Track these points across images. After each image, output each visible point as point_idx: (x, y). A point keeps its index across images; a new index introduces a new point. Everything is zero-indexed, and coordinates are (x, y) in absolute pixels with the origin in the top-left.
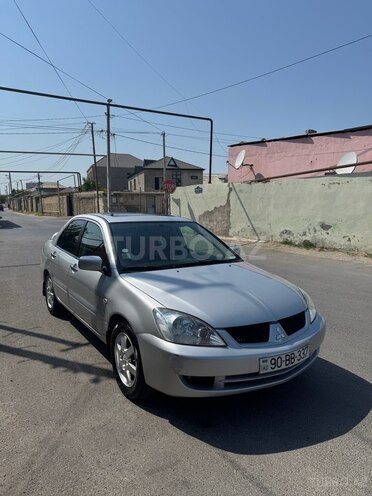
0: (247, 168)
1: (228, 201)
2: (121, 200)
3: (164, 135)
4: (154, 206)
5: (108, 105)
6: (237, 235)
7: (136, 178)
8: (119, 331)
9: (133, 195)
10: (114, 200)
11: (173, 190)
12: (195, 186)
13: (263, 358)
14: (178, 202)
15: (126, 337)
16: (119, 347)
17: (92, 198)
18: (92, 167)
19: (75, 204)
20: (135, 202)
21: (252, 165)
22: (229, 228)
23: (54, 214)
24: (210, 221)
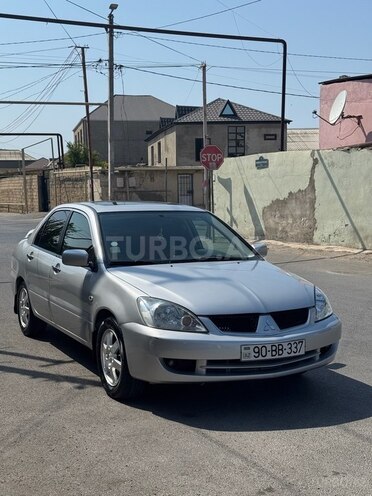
0: (351, 123)
1: (312, 181)
2: (132, 181)
3: (204, 68)
4: (191, 192)
5: (110, 28)
6: (327, 241)
7: (162, 141)
8: (105, 328)
9: (153, 173)
10: (120, 181)
11: (218, 164)
12: (256, 157)
13: (246, 346)
14: (227, 184)
15: (113, 333)
16: (105, 346)
17: (81, 179)
18: (83, 121)
19: (52, 191)
20: (156, 184)
21: (360, 118)
22: (313, 228)
23: (16, 209)
24: (282, 217)
